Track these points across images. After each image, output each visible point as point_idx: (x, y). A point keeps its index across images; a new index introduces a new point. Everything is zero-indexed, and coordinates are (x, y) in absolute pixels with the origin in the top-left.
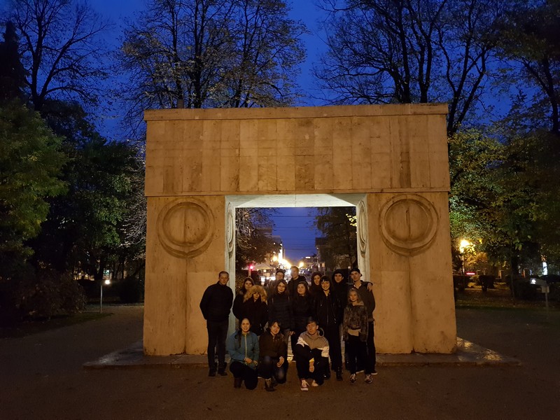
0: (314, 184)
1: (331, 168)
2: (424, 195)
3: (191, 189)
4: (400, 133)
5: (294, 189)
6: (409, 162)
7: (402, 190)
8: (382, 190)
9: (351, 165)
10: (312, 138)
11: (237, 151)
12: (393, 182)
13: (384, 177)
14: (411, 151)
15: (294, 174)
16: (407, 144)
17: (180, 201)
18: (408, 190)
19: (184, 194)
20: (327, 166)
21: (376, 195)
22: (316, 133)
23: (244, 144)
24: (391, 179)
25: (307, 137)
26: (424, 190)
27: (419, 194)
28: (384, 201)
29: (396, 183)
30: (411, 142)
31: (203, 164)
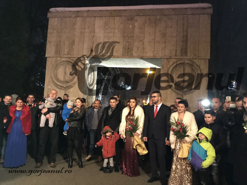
0: (133, 53)
1: (143, 44)
2: (194, 61)
3: (68, 54)
4: (183, 25)
5: (122, 55)
6: (187, 41)
7: (182, 57)
8: (171, 57)
9: (154, 43)
10: (134, 27)
11: (93, 34)
12: (177, 53)
13: (172, 50)
14: (189, 35)
15: (122, 47)
16: (187, 31)
17: (63, 60)
18: (185, 57)
19: (65, 56)
20: (141, 43)
21: (167, 60)
22: (136, 24)
23: (97, 30)
24: (176, 51)
25: (131, 27)
26: (194, 57)
27: (191, 60)
28: (171, 63)
29: (178, 53)
30: (189, 31)
31: (75, 41)
